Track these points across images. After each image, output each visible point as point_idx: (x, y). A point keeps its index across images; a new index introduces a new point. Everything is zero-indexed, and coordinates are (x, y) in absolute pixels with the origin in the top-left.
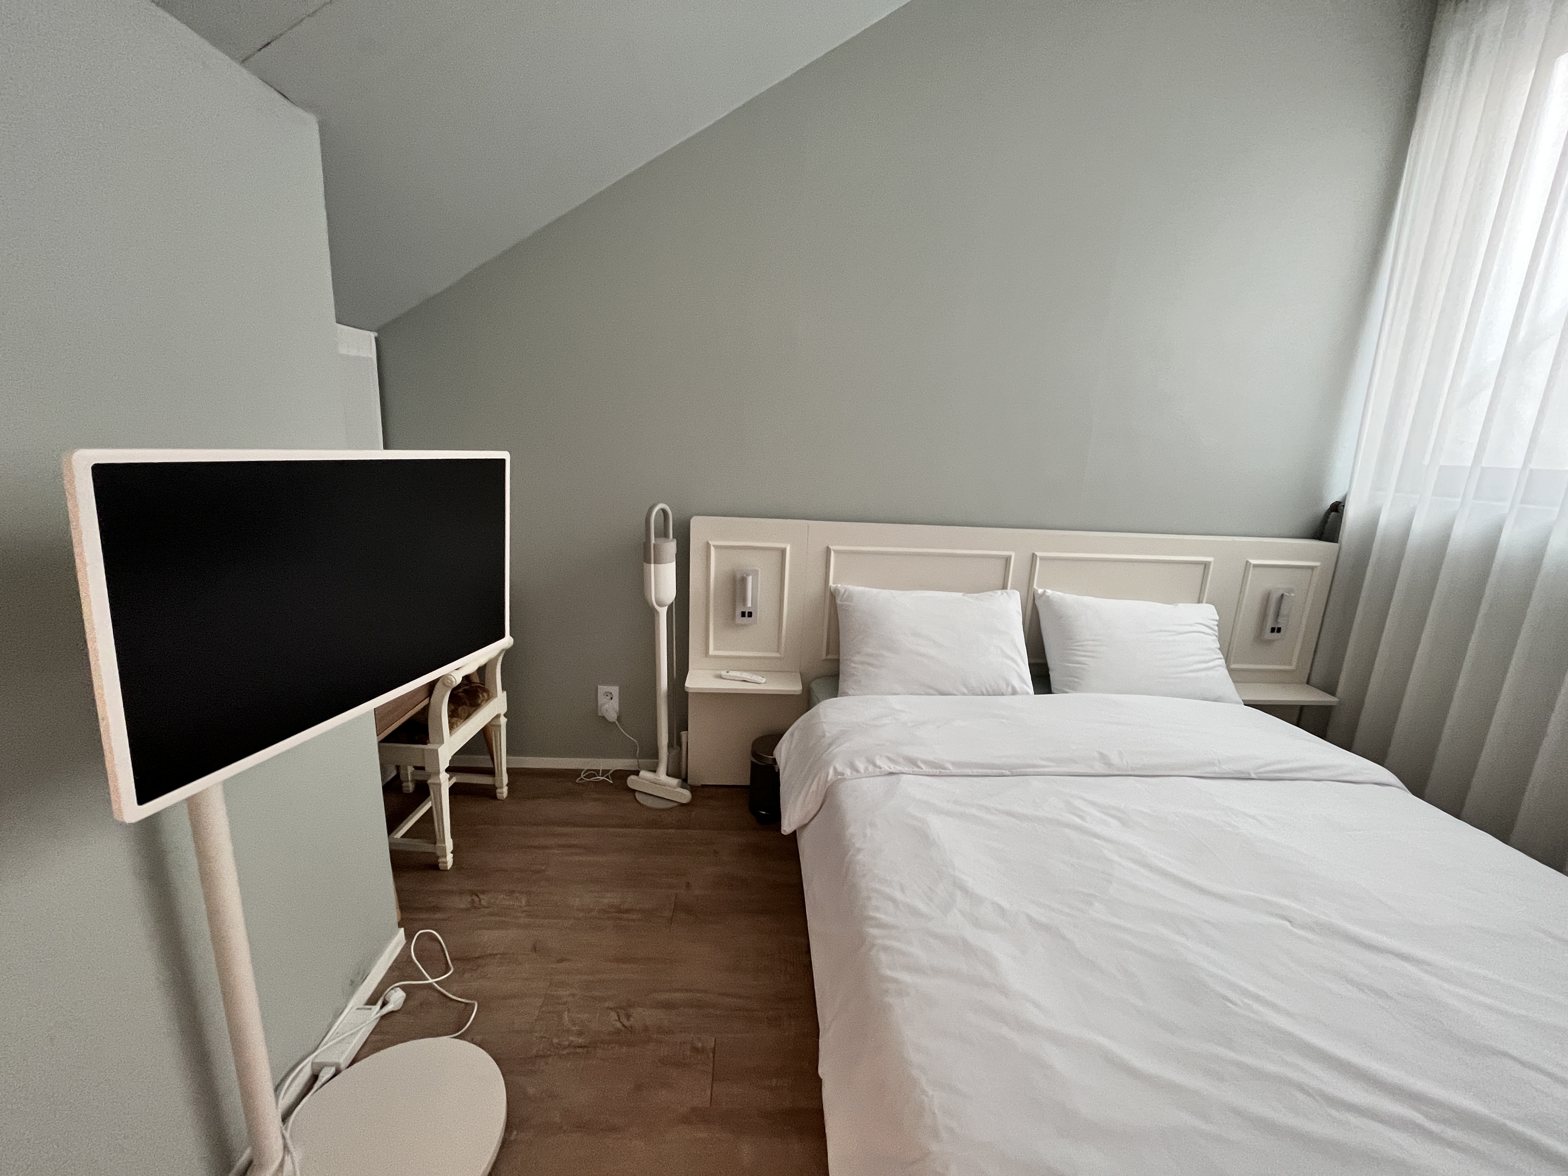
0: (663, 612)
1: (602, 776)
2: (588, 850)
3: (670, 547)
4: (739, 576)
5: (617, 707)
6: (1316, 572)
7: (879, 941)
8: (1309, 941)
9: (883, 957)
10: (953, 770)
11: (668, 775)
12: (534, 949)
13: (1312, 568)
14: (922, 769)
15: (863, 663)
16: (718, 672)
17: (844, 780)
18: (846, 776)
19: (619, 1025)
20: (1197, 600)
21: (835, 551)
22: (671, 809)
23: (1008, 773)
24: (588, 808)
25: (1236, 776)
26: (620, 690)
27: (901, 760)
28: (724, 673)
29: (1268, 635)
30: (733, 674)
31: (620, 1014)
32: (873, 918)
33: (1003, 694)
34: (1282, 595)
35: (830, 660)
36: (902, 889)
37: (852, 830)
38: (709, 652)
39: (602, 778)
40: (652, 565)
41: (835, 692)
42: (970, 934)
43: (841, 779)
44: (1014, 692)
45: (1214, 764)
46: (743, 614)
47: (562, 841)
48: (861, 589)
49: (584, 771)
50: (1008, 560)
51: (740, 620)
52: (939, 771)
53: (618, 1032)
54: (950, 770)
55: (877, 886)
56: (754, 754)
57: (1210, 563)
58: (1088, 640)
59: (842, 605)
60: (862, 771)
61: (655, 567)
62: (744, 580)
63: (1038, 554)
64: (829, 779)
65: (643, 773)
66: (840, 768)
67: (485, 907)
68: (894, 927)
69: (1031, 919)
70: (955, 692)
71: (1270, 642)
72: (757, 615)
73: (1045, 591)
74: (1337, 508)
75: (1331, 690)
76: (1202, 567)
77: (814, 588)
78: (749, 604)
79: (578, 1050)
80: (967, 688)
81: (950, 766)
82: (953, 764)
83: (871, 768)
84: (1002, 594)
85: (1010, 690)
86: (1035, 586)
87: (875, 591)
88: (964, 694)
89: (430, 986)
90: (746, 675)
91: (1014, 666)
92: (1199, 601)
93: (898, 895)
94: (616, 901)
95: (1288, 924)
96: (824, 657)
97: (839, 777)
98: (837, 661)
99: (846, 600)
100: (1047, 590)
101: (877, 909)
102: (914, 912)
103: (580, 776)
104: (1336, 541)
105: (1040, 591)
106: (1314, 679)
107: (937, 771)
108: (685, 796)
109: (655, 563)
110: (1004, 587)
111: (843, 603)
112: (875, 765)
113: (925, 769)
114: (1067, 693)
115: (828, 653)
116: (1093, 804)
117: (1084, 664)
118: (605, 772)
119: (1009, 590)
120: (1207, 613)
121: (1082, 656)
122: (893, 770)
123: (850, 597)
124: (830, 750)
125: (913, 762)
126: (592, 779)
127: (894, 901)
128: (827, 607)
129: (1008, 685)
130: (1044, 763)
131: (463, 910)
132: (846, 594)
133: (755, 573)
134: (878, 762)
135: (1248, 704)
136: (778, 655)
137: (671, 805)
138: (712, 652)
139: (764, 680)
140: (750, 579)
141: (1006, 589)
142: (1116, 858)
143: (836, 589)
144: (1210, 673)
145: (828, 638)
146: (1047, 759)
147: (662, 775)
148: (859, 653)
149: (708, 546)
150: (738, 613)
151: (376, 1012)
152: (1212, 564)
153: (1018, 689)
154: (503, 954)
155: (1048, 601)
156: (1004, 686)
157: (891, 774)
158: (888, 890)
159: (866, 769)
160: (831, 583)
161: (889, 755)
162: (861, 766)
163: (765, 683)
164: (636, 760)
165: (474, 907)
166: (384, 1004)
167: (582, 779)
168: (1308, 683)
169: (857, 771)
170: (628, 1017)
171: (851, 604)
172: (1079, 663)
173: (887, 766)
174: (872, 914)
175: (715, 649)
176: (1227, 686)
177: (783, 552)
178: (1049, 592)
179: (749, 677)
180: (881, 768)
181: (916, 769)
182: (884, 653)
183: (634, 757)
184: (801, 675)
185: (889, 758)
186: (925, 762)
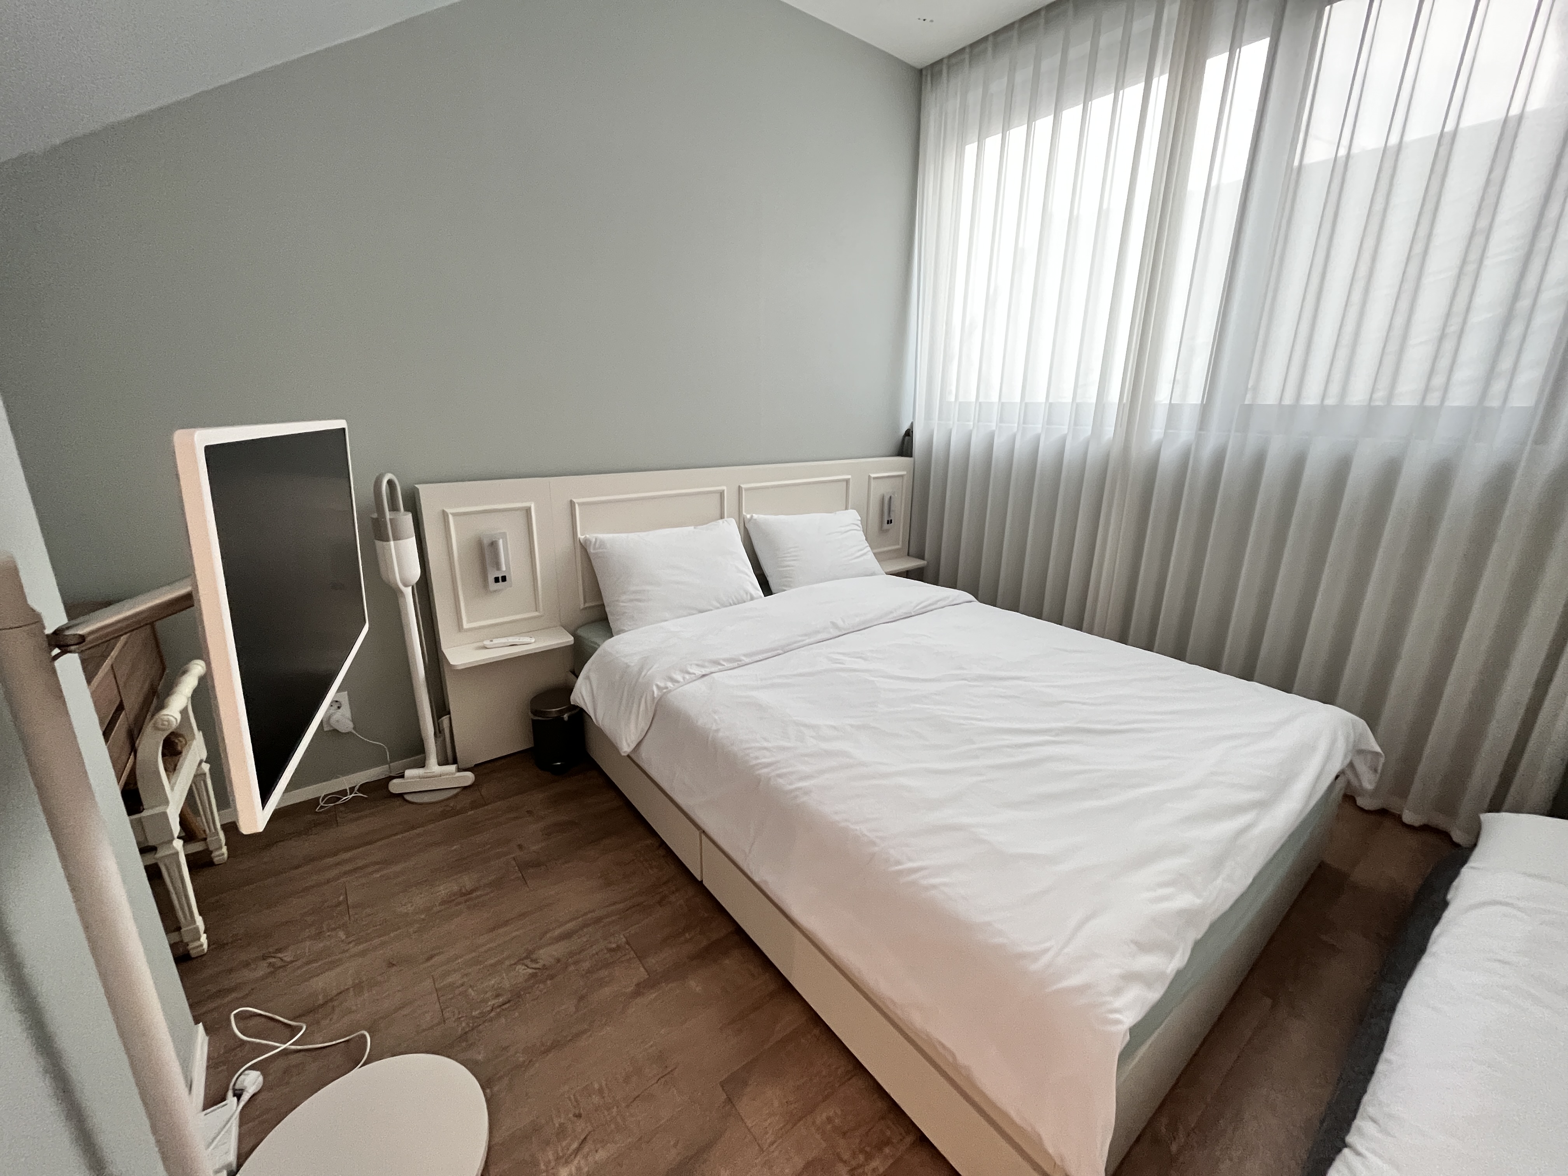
0: (408, 592)
1: (350, 795)
2: (386, 863)
3: (407, 519)
4: (486, 542)
5: (348, 714)
6: (905, 478)
7: (773, 774)
8: (978, 686)
9: (781, 781)
10: (747, 660)
11: (440, 764)
12: (391, 965)
13: (902, 476)
14: (724, 665)
15: (631, 601)
16: (480, 644)
17: (670, 691)
18: (670, 688)
19: (530, 971)
20: (844, 508)
21: (579, 504)
22: (456, 796)
23: (780, 652)
24: (350, 829)
25: (906, 616)
26: (349, 695)
27: (706, 664)
28: (487, 643)
29: (886, 526)
30: (496, 641)
31: (526, 964)
32: (757, 765)
33: (745, 602)
34: (890, 497)
35: (590, 607)
36: (765, 739)
37: (702, 721)
38: (462, 625)
39: (351, 796)
40: (392, 543)
41: (609, 633)
42: (825, 746)
43: (666, 692)
44: (752, 598)
45: (891, 612)
46: (497, 580)
47: (347, 867)
48: (611, 535)
49: (321, 798)
50: (722, 494)
51: (493, 586)
52: (737, 663)
53: (534, 975)
54: (743, 660)
55: (747, 745)
56: (535, 712)
57: (849, 479)
58: (791, 548)
59: (596, 554)
60: (682, 680)
61: (394, 543)
62: (493, 545)
63: (743, 486)
64: (655, 695)
65: (408, 773)
66: (662, 684)
67: (292, 962)
68: (778, 762)
69: (852, 726)
70: (711, 608)
71: (887, 531)
72: (513, 577)
73: (752, 516)
74: (909, 433)
75: (921, 557)
76: (845, 483)
77: (562, 544)
78: (504, 568)
79: (504, 1007)
80: (719, 603)
81: (743, 658)
82: (745, 655)
83: (687, 676)
84: (723, 522)
85: (749, 597)
86: (744, 513)
87: (624, 535)
88: (718, 608)
89: (285, 1052)
90: (512, 640)
91: (747, 577)
92: (846, 509)
93: (766, 744)
94: (456, 888)
95: (966, 682)
96: (582, 606)
97: (665, 691)
98: (603, 606)
99: (599, 548)
100: (754, 515)
101: (757, 758)
102: (784, 749)
103: (319, 804)
104: (912, 457)
105: (748, 516)
106: (911, 553)
107: (735, 664)
108: (468, 777)
109: (394, 540)
110: (722, 517)
111: (596, 551)
112: (689, 673)
113: (727, 665)
114: (784, 590)
115: (585, 602)
116: (843, 654)
117: (792, 566)
118: (352, 789)
119: (726, 519)
120: (852, 517)
121: (790, 561)
122: (704, 673)
123: (602, 544)
124: (643, 674)
125: (716, 663)
126: (337, 803)
127: (765, 749)
128: (579, 559)
129: (747, 594)
130: (800, 638)
131: (263, 978)
132: (598, 543)
133: (504, 535)
134: (691, 671)
135: (887, 574)
136: (537, 614)
137: (455, 791)
138: (466, 625)
139: (533, 640)
140: (501, 542)
141: (724, 518)
142: (872, 679)
143: (586, 540)
144: (865, 557)
145: (584, 589)
146: (802, 636)
147: (433, 766)
148: (624, 593)
149: (445, 515)
150: (491, 579)
151: (232, 1106)
152: (851, 481)
153: (755, 596)
154: (354, 986)
155: (756, 523)
156: (745, 596)
157: (704, 676)
158: (757, 745)
159: (684, 678)
160: (579, 535)
161: (696, 662)
162: (678, 677)
163: (534, 642)
164: (387, 766)
165: (275, 970)
166: (238, 1095)
167: (322, 807)
168: (908, 555)
169: (678, 682)
170: (535, 961)
171: (605, 550)
172: (789, 566)
173: (699, 672)
174: (754, 762)
175: (469, 621)
176: (874, 564)
177: (528, 511)
178: (755, 516)
179: (517, 640)
180: (695, 674)
181: (720, 667)
182: (648, 588)
183: (385, 762)
184: (565, 627)
185: (698, 665)
186: (724, 660)
